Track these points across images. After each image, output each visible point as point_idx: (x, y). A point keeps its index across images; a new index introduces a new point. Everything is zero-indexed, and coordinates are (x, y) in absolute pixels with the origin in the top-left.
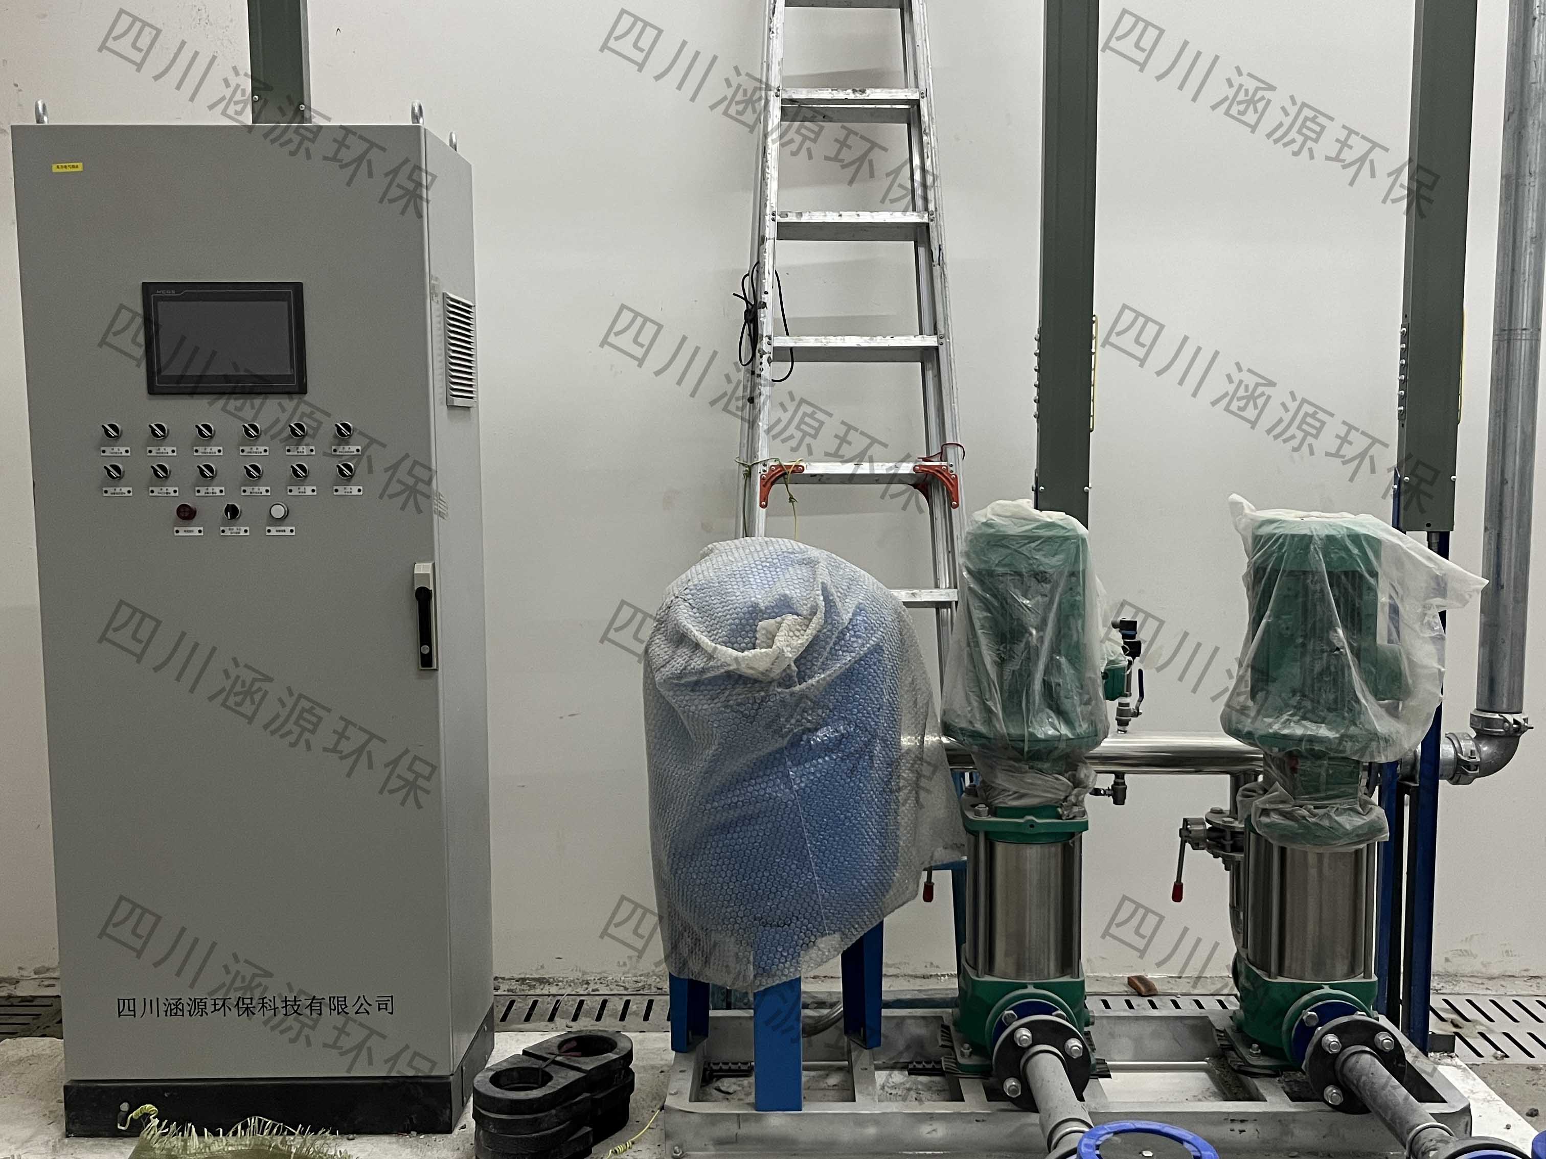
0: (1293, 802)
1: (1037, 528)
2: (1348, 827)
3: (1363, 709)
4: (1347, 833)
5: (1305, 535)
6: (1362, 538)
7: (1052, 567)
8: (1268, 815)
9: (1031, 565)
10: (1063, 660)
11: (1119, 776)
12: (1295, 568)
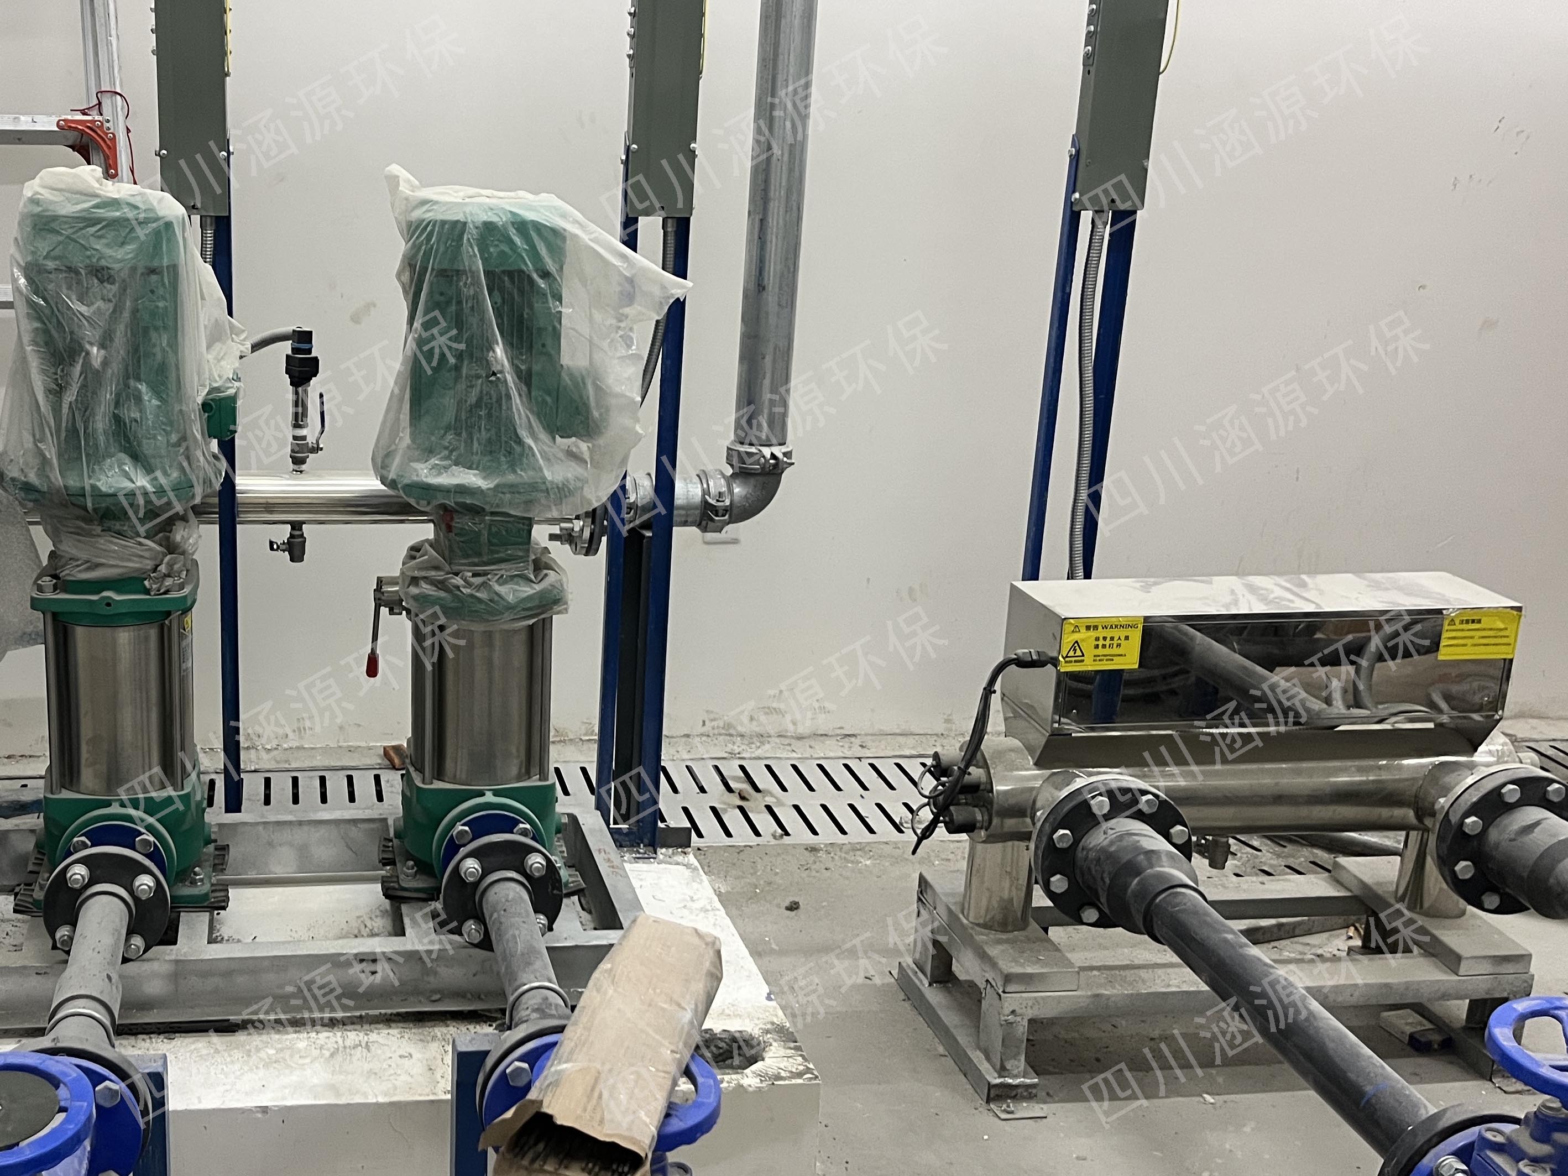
0: (447, 568)
1: (97, 206)
2: (511, 598)
3: (527, 451)
4: (510, 607)
5: (458, 221)
6: (530, 226)
7: (120, 261)
8: (417, 585)
9: (89, 257)
10: (143, 388)
11: (296, 526)
12: (445, 265)
